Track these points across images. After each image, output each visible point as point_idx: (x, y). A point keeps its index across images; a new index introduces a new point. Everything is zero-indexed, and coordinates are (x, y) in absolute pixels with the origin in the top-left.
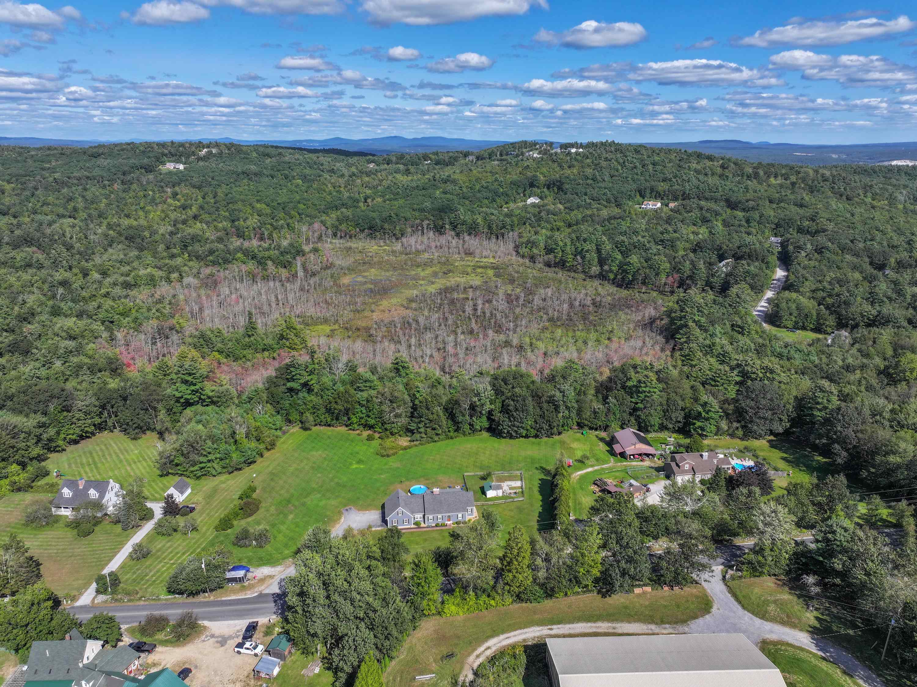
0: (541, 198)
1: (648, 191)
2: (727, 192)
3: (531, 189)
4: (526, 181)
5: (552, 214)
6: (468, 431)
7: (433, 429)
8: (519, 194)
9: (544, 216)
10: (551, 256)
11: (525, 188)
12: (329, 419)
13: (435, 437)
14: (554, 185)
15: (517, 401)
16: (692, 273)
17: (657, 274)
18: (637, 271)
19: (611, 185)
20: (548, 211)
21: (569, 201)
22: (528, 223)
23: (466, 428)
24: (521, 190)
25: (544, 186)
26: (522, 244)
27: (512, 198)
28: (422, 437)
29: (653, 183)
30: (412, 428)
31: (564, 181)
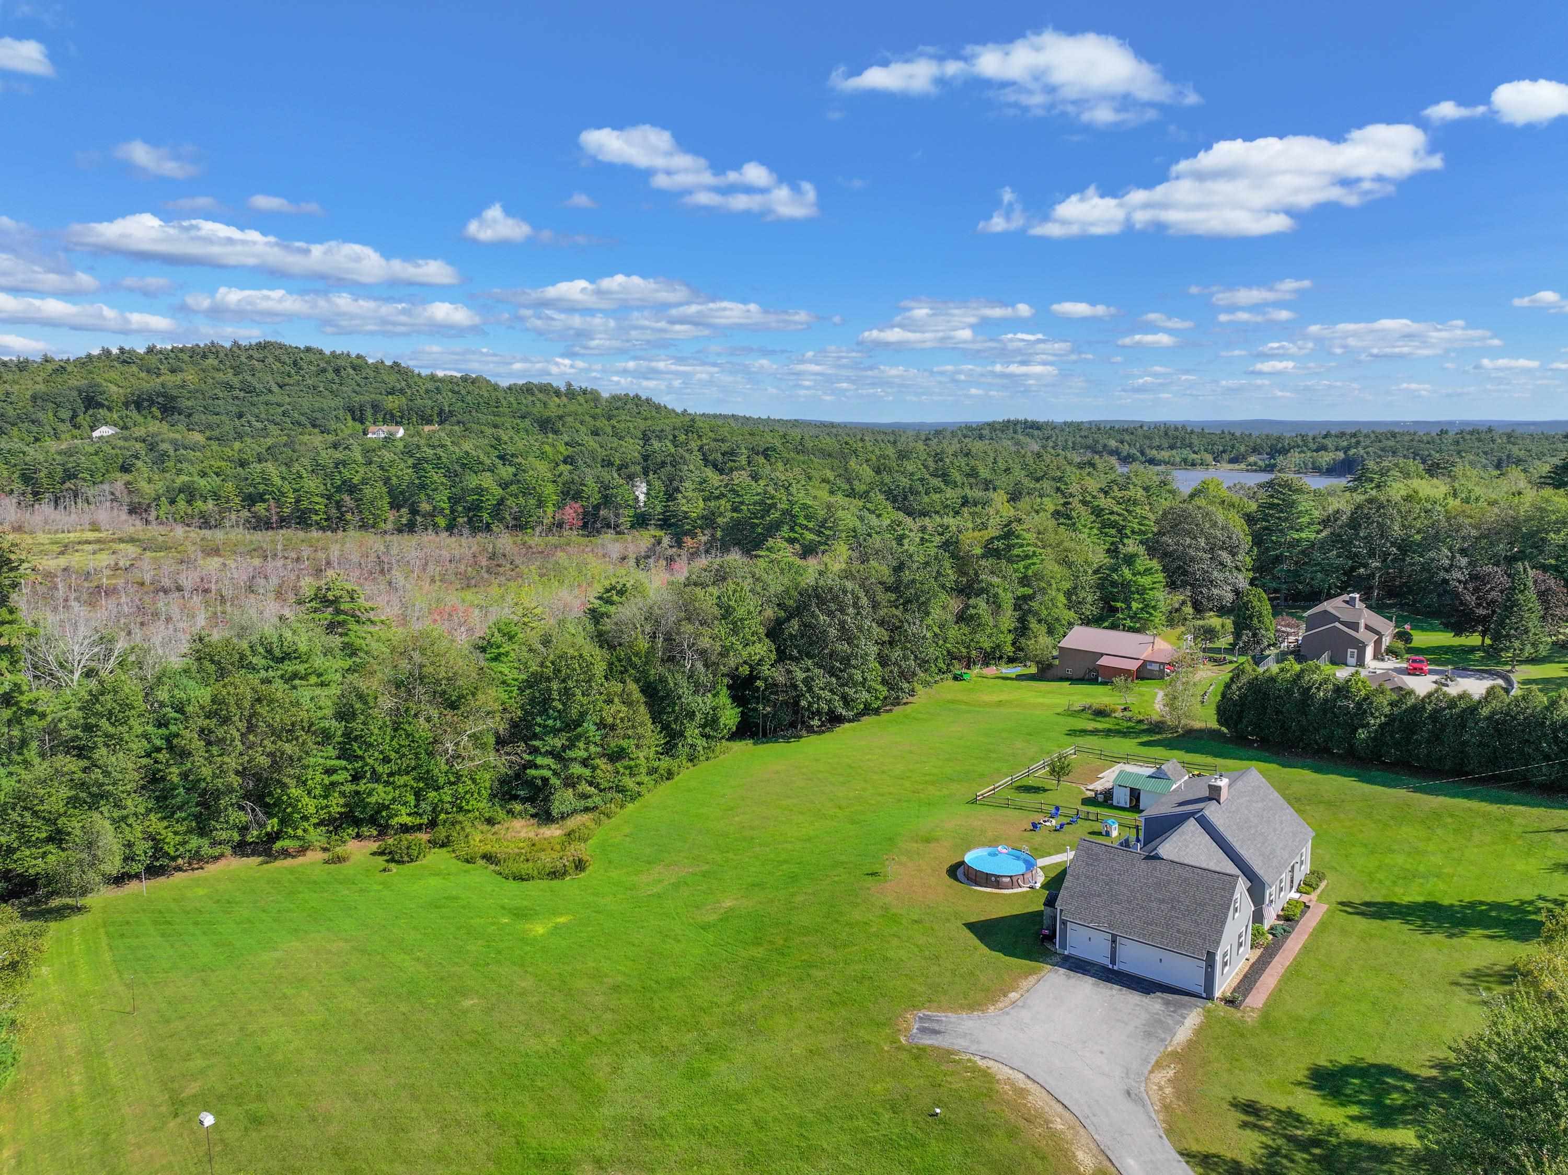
0: (122, 425)
2: (515, 405)
3: (91, 412)
4: (75, 394)
5: (186, 448)
6: (701, 743)
7: (616, 756)
8: (63, 421)
9: (171, 452)
10: (260, 508)
11: (74, 411)
12: (171, 841)
13: (629, 782)
14: (152, 402)
15: (842, 611)
16: (605, 497)
17: (540, 504)
18: (501, 502)
19: (288, 400)
20: (174, 443)
21: (209, 427)
22: (139, 464)
23: (692, 732)
24: (65, 414)
25: (126, 405)
26: (158, 498)
27: (48, 428)
28: (585, 796)
29: (373, 396)
30: (547, 773)
31: (174, 393)
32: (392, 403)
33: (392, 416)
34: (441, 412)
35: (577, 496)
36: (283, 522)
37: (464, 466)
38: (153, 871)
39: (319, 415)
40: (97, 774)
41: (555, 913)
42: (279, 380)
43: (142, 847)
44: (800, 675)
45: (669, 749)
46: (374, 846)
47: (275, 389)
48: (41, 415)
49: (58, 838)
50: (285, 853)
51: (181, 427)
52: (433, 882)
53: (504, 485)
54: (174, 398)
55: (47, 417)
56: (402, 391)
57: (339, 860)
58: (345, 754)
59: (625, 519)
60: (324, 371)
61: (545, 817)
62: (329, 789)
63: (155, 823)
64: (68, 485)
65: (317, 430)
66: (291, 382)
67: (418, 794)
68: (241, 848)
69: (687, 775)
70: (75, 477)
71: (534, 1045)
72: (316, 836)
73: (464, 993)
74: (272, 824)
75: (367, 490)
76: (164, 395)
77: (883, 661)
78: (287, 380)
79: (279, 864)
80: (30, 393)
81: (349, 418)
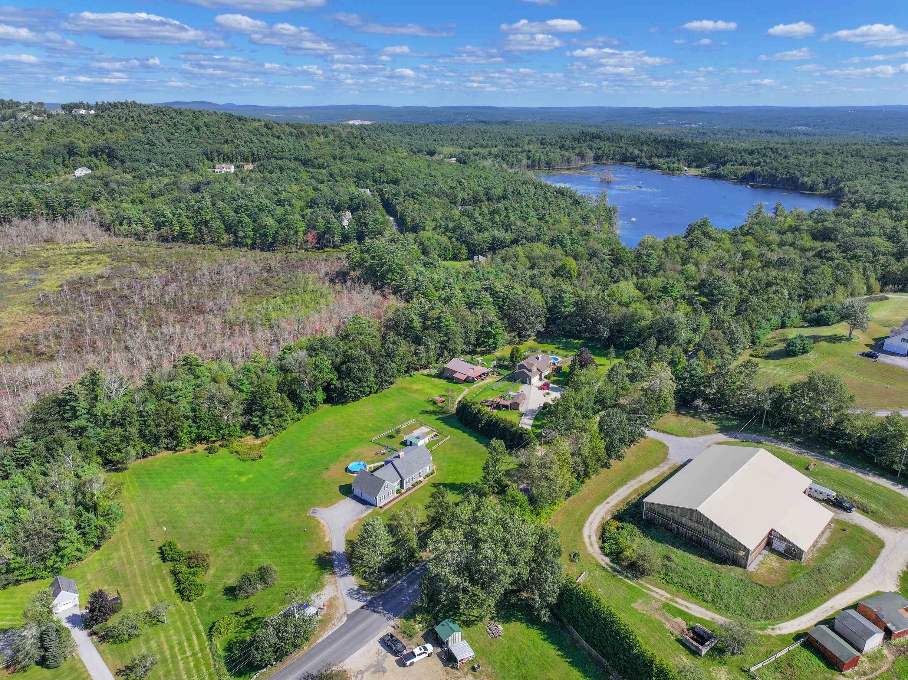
0: (90, 168)
1: (215, 154)
2: (292, 151)
3: (72, 158)
4: (62, 148)
5: (123, 185)
6: (310, 408)
7: (279, 416)
8: (59, 164)
9: (117, 188)
10: (163, 230)
11: (63, 157)
12: (147, 448)
13: (284, 424)
14: (102, 152)
15: (359, 362)
16: (328, 228)
17: (296, 232)
18: (277, 232)
19: (172, 150)
20: (117, 182)
21: (134, 170)
22: (102, 198)
23: (308, 405)
24: (60, 160)
25: (89, 154)
26: (113, 221)
27: (52, 170)
28: (269, 429)
29: (217, 145)
30: (256, 423)
31: (114, 147)
32: (227, 149)
33: (228, 156)
34: (253, 155)
35: (314, 228)
36: (175, 239)
37: (259, 210)
38: (143, 457)
39: (189, 160)
40: (127, 434)
41: (250, 474)
42: (167, 136)
43: (140, 451)
44: (345, 384)
45: (299, 411)
46: (205, 446)
47: (166, 143)
48: (48, 163)
49: (119, 450)
50: (180, 450)
51: (119, 170)
52: (221, 461)
53: (279, 222)
54: (114, 150)
55: (50, 163)
56: (233, 142)
57: (195, 452)
58: (194, 421)
59: (337, 240)
60: (190, 130)
61: (257, 436)
62: (190, 433)
63: (143, 445)
64: (68, 210)
65: (188, 170)
66: (174, 137)
67: (217, 431)
68: (167, 449)
69: (306, 419)
70: (72, 205)
71: (234, 512)
72: (188, 445)
73: (220, 498)
74: (175, 443)
75: (213, 224)
76: (109, 148)
77: (376, 376)
78: (172, 137)
79: (178, 453)
80: (40, 149)
81: (205, 158)
